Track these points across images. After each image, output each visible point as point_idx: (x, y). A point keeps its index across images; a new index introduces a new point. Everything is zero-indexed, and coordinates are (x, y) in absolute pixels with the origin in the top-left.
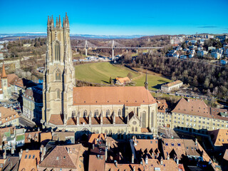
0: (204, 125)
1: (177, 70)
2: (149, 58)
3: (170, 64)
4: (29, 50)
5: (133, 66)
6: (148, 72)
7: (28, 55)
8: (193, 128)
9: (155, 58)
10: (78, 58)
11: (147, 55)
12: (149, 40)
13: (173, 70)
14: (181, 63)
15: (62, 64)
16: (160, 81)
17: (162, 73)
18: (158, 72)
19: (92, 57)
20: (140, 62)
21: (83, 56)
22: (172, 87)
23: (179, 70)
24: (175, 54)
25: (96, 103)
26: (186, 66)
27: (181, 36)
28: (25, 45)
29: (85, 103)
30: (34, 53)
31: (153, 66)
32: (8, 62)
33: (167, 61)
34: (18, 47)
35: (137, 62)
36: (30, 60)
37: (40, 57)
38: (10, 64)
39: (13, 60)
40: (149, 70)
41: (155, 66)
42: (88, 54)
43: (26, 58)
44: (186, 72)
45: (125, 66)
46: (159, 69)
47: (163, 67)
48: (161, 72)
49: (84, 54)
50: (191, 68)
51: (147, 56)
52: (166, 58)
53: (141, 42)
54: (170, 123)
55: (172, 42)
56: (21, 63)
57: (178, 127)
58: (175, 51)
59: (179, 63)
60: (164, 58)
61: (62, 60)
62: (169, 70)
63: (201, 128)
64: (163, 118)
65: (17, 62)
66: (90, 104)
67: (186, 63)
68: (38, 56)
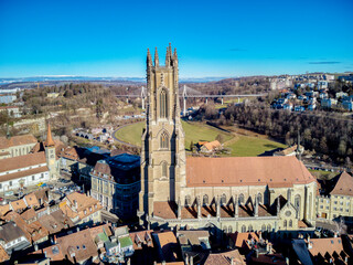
1: (292, 129)
2: (246, 111)
3: (281, 120)
6: (246, 132)
7: (56, 110)
9: (256, 111)
10: (132, 113)
11: (242, 106)
12: (237, 84)
13: (286, 129)
14: (298, 118)
15: (172, 123)
16: (268, 146)
17: (269, 135)
18: (263, 133)
20: (232, 118)
21: (138, 109)
23: (296, 128)
24: (287, 105)
25: (222, 183)
26: (306, 122)
27: (285, 77)
28: (50, 95)
29: (204, 183)
30: (65, 107)
31: (253, 123)
32: (28, 122)
33: (276, 116)
35: (228, 117)
36: (60, 117)
37: (75, 113)
38: (31, 125)
39: (35, 117)
40: (248, 129)
41: (257, 123)
42: (145, 107)
43: (54, 115)
44: (308, 131)
45: (208, 123)
46: (265, 128)
47: (270, 124)
48: (267, 132)
49: (140, 107)
50: (315, 125)
51: (243, 108)
52: (273, 111)
53: (225, 87)
54: (327, 211)
55: (273, 86)
58: (286, 100)
59: (294, 118)
60: (270, 111)
61: (171, 116)
62: (280, 128)
64: (316, 203)
65: (41, 121)
66: (213, 185)
67: (305, 117)
68: (71, 111)
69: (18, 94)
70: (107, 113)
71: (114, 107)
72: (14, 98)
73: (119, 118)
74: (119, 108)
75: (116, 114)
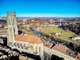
0: (63, 56)
2: (72, 26)
4: (33, 22)
5: (65, 29)
6: (70, 31)
7: (32, 23)
8: (59, 56)
9: (74, 26)
10: (48, 25)
12: (77, 19)
16: (74, 35)
17: (76, 33)
19: (53, 25)
20: (68, 27)
22: (76, 38)
28: (32, 20)
29: (18, 40)
30: (34, 23)
31: (73, 29)
32: (26, 25)
34: (30, 21)
35: (67, 27)
37: (36, 24)
40: (71, 31)
42: (52, 24)
43: (32, 24)
45: (63, 28)
47: (76, 30)
48: (75, 32)
49: (50, 23)
52: (79, 26)
54: (51, 52)
56: (30, 26)
57: (54, 55)
63: (61, 57)
64: (49, 50)
68: (35, 24)
69: (27, 20)
70: (42, 25)
71: (44, 23)
72: (26, 21)
73: (45, 26)
74: (45, 24)
75: (44, 25)
